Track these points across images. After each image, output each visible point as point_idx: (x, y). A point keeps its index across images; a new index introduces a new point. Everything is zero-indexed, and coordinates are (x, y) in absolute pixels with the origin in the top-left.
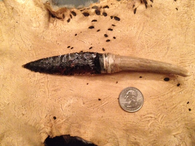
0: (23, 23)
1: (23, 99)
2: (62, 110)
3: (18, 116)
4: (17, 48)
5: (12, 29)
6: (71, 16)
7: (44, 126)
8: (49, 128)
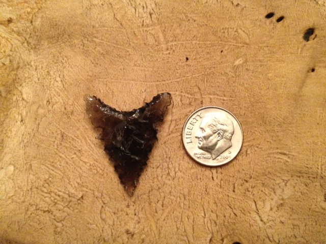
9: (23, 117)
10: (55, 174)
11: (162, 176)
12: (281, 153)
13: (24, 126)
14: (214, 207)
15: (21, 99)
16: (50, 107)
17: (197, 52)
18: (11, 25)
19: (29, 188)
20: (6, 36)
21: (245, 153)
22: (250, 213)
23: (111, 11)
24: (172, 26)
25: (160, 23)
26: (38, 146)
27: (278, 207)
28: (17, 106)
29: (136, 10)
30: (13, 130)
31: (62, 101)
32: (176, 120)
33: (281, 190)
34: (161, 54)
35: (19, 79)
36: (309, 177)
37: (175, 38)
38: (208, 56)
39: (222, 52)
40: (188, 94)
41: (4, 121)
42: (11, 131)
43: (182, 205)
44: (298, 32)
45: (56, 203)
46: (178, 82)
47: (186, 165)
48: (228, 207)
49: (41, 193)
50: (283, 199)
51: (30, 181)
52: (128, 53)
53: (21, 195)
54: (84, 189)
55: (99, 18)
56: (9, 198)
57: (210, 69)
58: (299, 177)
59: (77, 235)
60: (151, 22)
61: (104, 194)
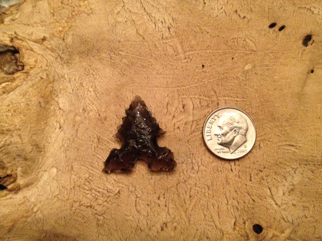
9: (61, 124)
10: (94, 173)
11: (187, 171)
12: (289, 145)
13: (63, 133)
14: (235, 195)
15: (58, 108)
16: (86, 114)
17: (211, 59)
18: (45, 43)
19: (72, 187)
20: (41, 53)
21: (258, 147)
22: (266, 198)
23: (134, 27)
24: (188, 38)
25: (177, 36)
26: (78, 150)
27: (289, 192)
28: (55, 115)
29: (156, 25)
30: (52, 136)
31: (96, 109)
32: (196, 121)
33: (291, 177)
34: (180, 63)
35: (55, 90)
36: (314, 164)
37: (192, 48)
38: (222, 63)
39: (233, 59)
40: (206, 97)
41: (44, 128)
42: (51, 138)
43: (207, 194)
44: (298, 38)
45: (97, 199)
46: (196, 87)
47: (208, 159)
48: (247, 195)
49: (83, 190)
50: (293, 185)
51: (72, 180)
52: (150, 64)
53: (65, 193)
54: (121, 185)
55: (123, 33)
56: (55, 197)
57: (223, 74)
58: (306, 165)
59: (117, 226)
60: (170, 35)
61: (137, 189)
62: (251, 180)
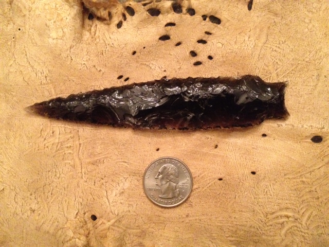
0: (31, 30)
1: (31, 181)
2: (108, 203)
3: (23, 214)
4: (20, 79)
5: (9, 43)
6: (124, 16)
7: (72, 235)
8: (83, 238)
62: (94, 185)
